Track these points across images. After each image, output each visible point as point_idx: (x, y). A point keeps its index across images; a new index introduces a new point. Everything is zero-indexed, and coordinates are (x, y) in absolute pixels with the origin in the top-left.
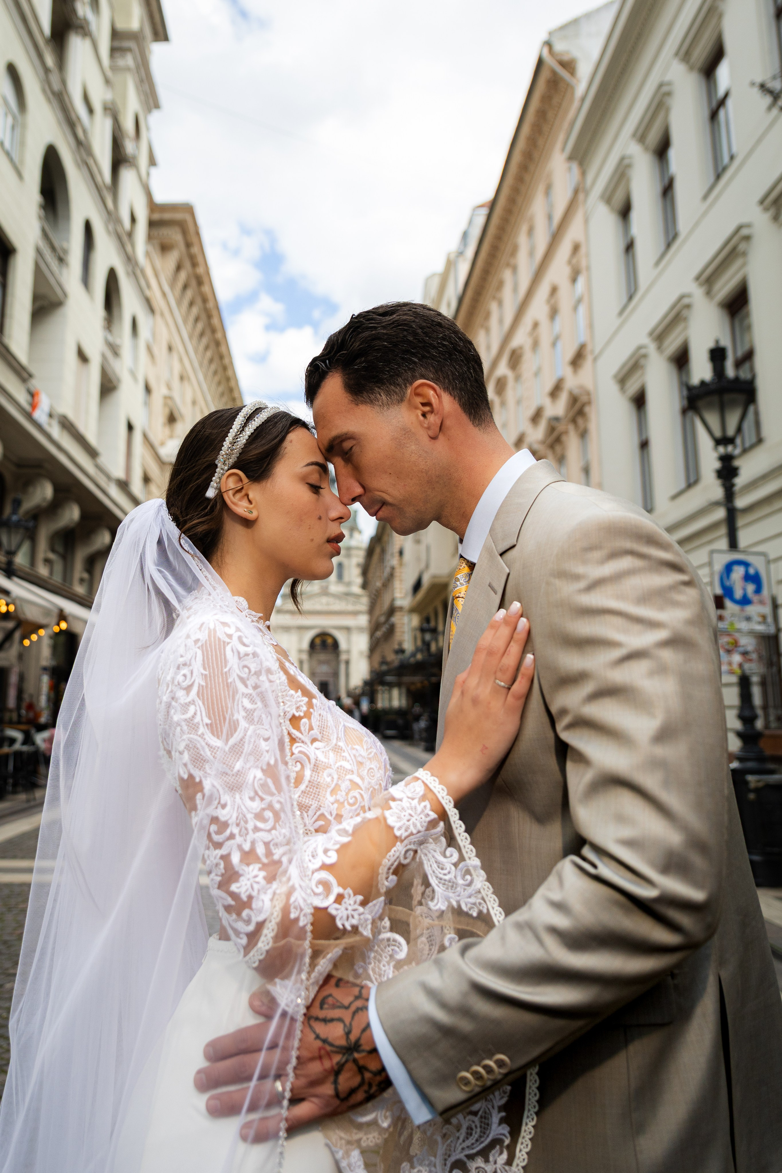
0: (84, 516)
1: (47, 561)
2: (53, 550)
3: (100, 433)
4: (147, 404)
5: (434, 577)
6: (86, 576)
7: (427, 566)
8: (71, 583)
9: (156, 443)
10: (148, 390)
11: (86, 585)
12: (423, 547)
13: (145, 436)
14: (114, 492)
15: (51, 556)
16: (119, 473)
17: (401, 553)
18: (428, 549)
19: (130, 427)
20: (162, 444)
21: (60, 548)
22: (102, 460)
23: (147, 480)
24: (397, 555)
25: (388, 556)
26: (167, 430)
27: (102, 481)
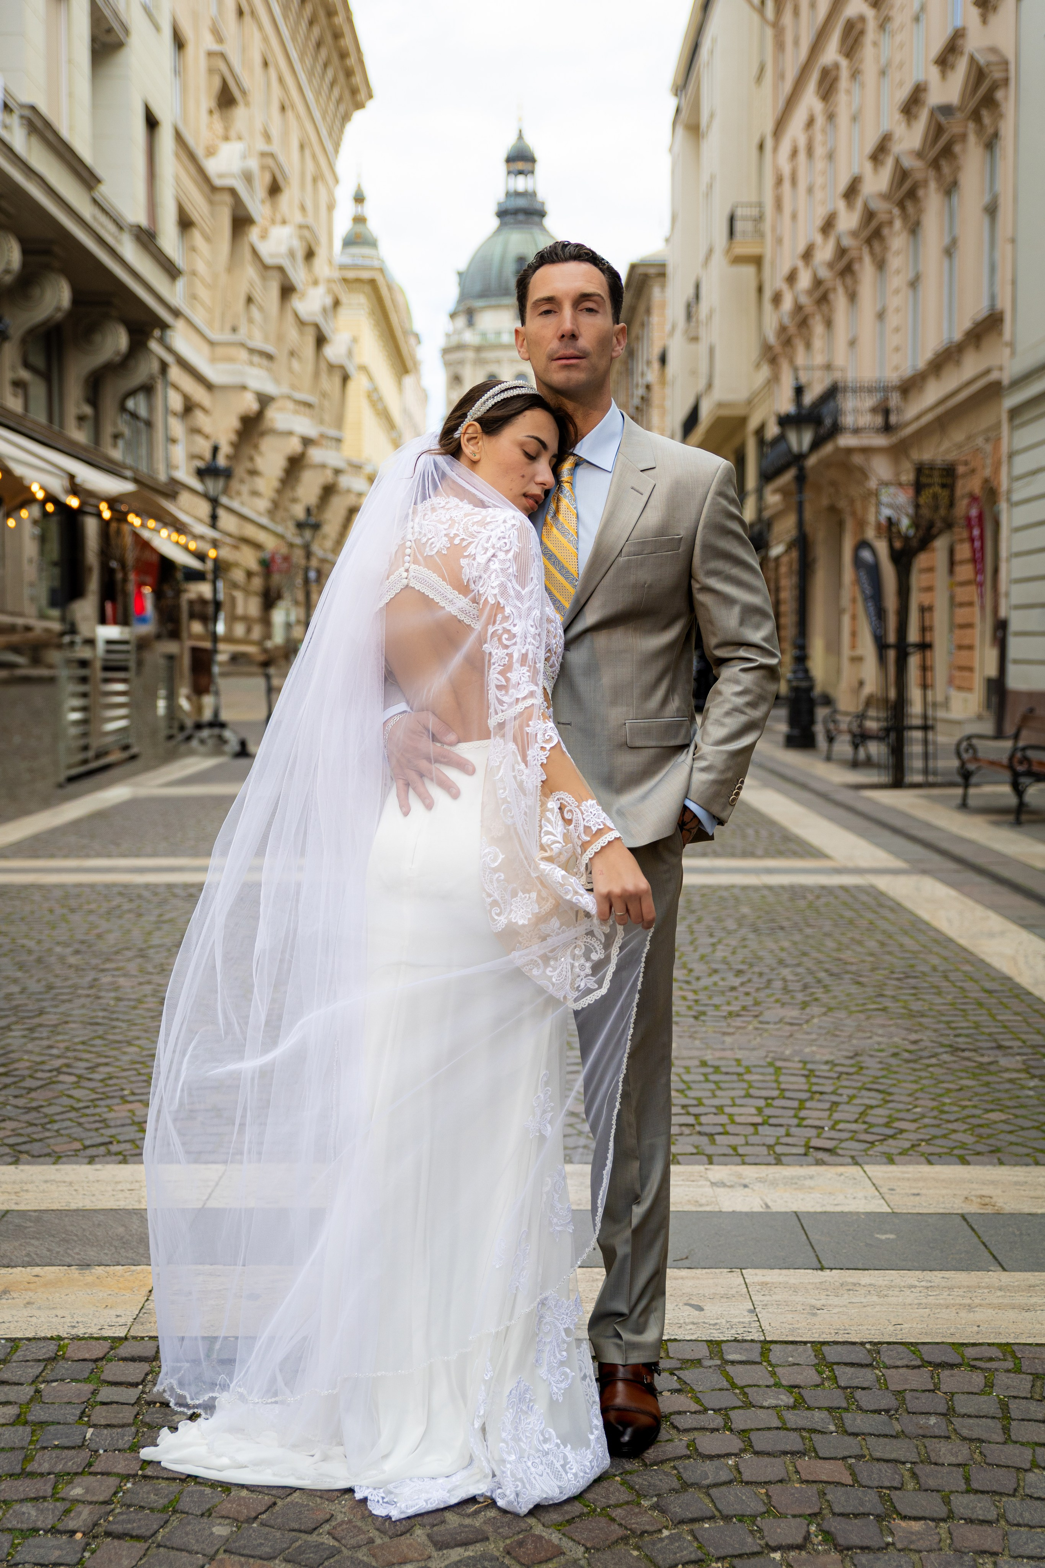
0: (77, 299)
1: (18, 384)
2: (27, 365)
3: (97, 137)
4: (179, 71)
5: (720, 405)
6: (88, 410)
7: (710, 386)
8: (62, 425)
9: (200, 152)
10: (179, 43)
11: (88, 425)
12: (702, 348)
13: (179, 137)
14: (129, 250)
15: (25, 375)
16: (136, 215)
17: (663, 360)
18: (711, 351)
19: (152, 123)
20: (211, 152)
21: (39, 361)
22: (105, 190)
23: (185, 223)
24: (656, 365)
25: (640, 366)
26: (218, 126)
27: (108, 231)
